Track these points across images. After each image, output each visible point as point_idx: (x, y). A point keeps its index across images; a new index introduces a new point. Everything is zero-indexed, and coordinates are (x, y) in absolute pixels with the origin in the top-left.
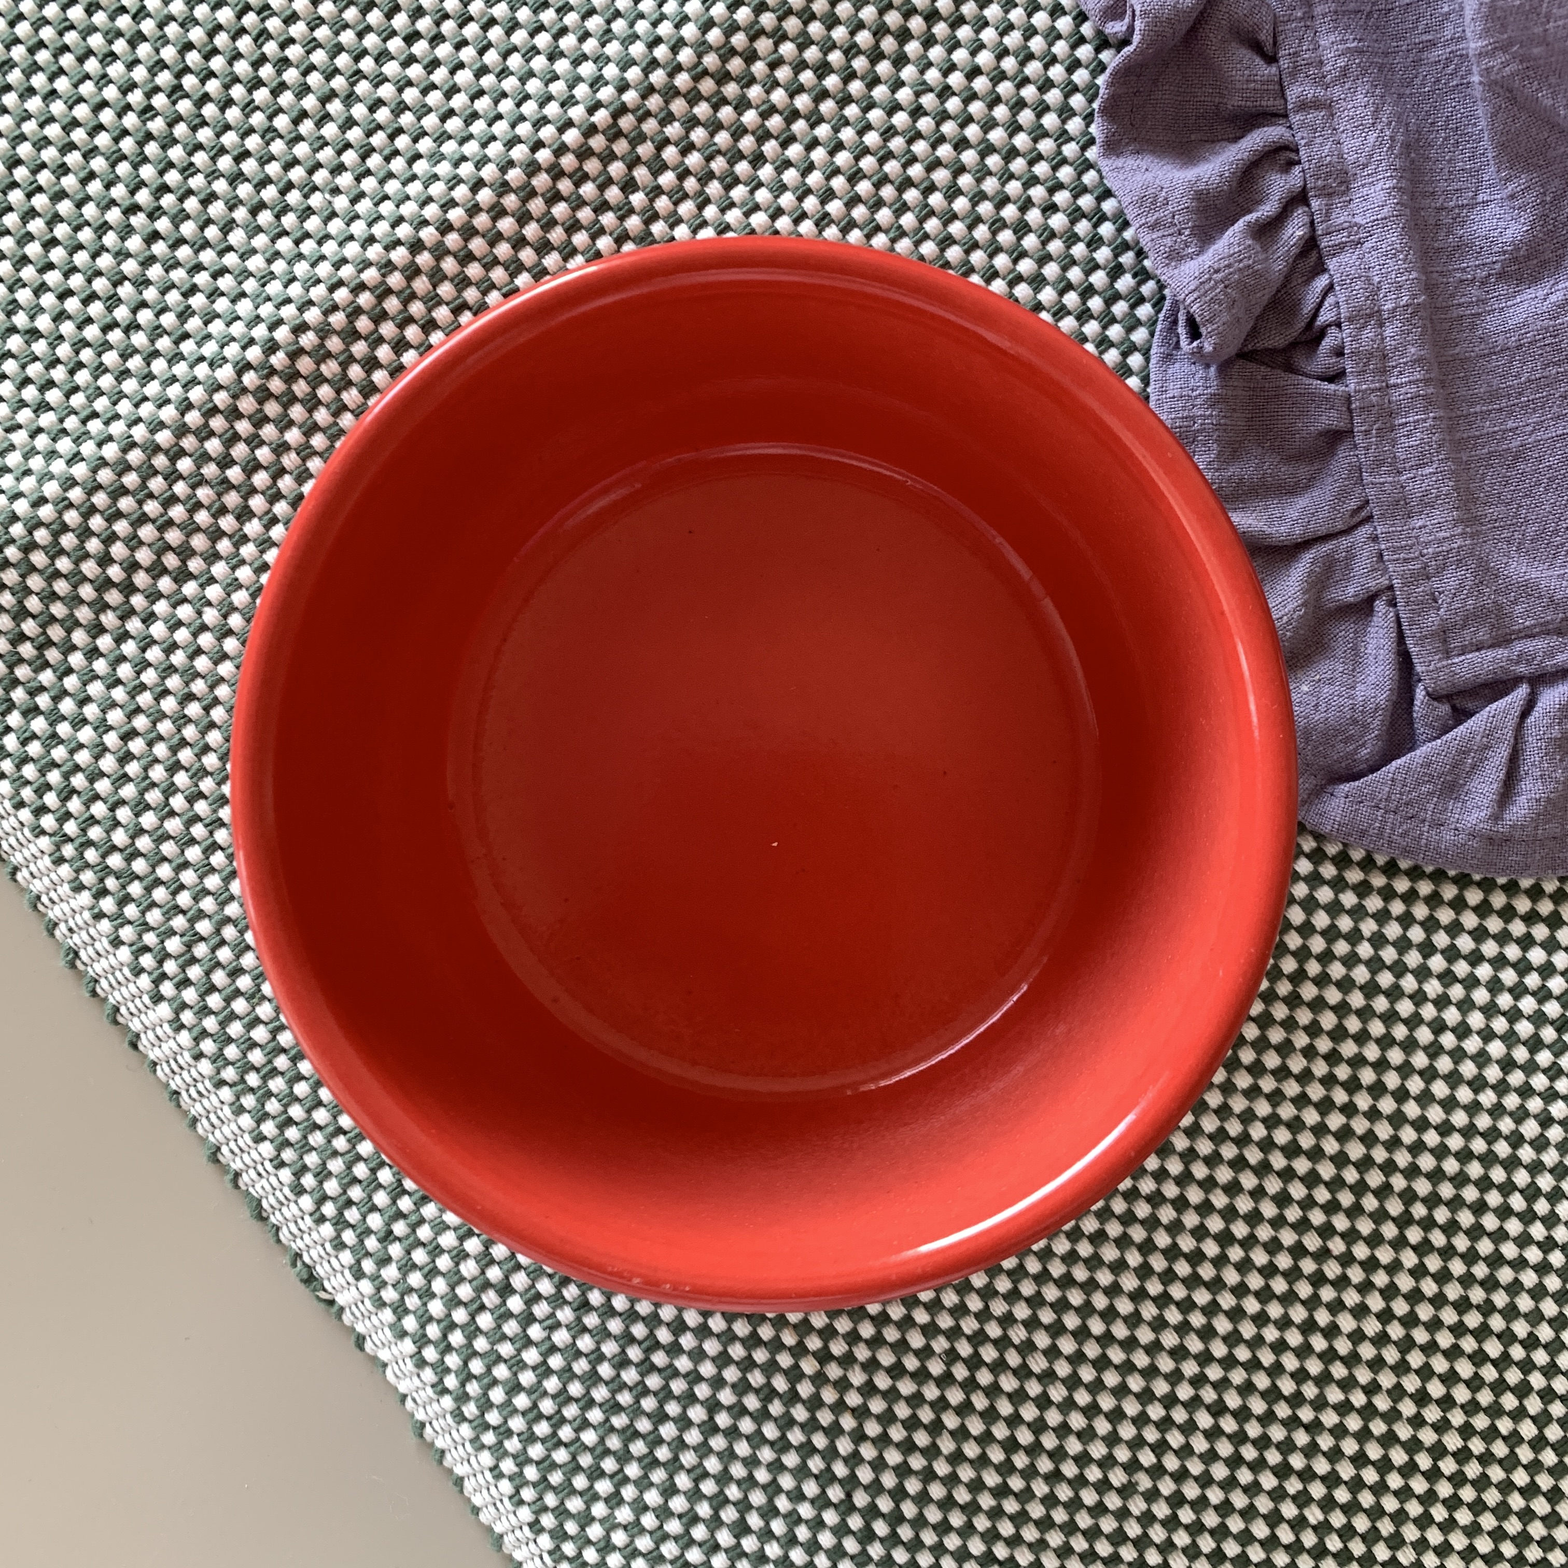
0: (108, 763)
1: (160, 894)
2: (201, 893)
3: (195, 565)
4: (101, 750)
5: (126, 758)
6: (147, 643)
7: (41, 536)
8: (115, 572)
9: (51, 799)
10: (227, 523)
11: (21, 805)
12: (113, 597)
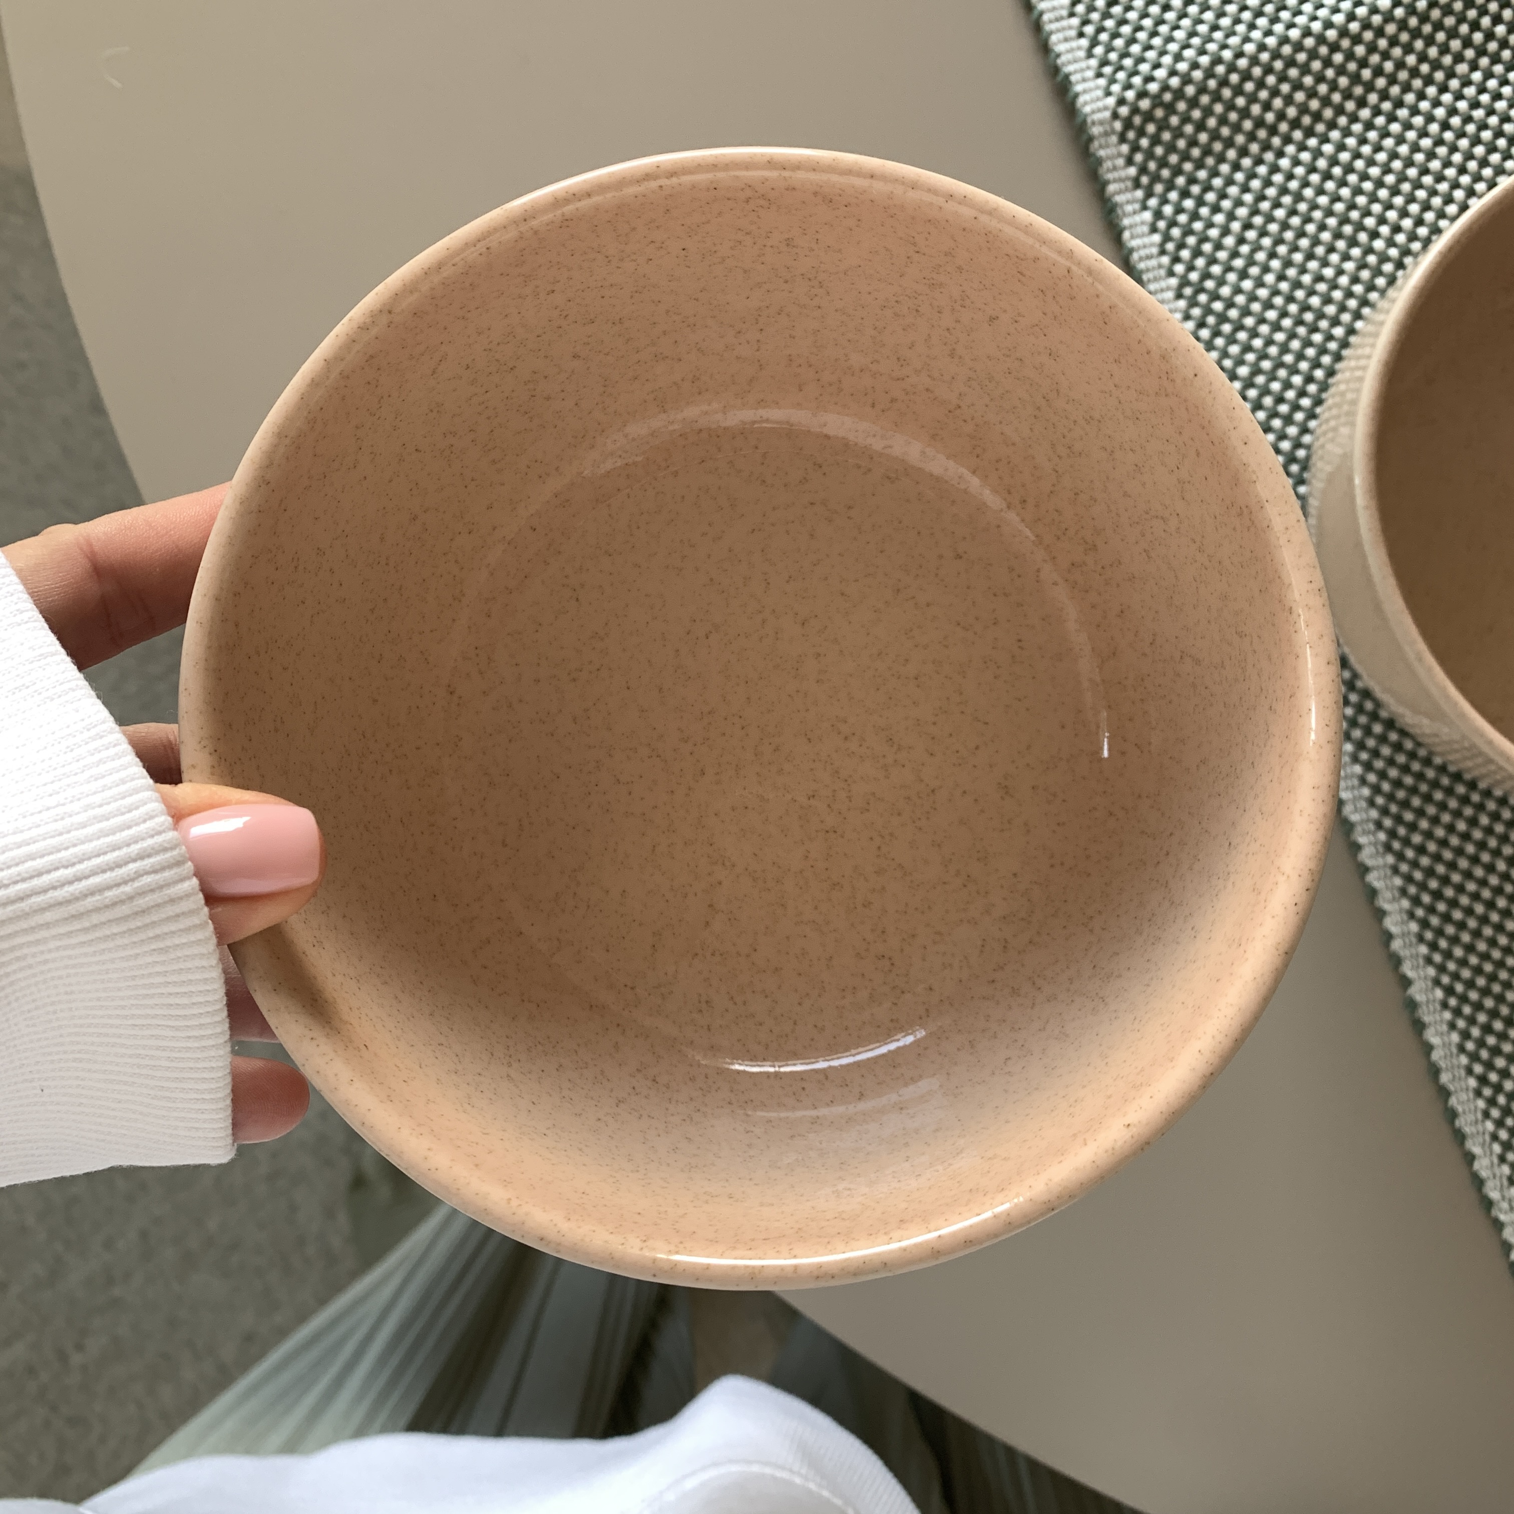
0: (1229, 241)
1: (1242, 336)
2: (1269, 342)
3: (1320, 128)
4: (1226, 231)
5: (1241, 241)
6: (1275, 169)
7: (1234, 78)
8: (1270, 117)
9: (1185, 254)
10: (1350, 106)
11: (1163, 252)
12: (1262, 134)
